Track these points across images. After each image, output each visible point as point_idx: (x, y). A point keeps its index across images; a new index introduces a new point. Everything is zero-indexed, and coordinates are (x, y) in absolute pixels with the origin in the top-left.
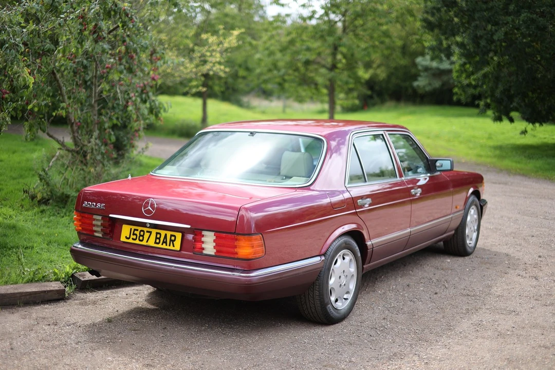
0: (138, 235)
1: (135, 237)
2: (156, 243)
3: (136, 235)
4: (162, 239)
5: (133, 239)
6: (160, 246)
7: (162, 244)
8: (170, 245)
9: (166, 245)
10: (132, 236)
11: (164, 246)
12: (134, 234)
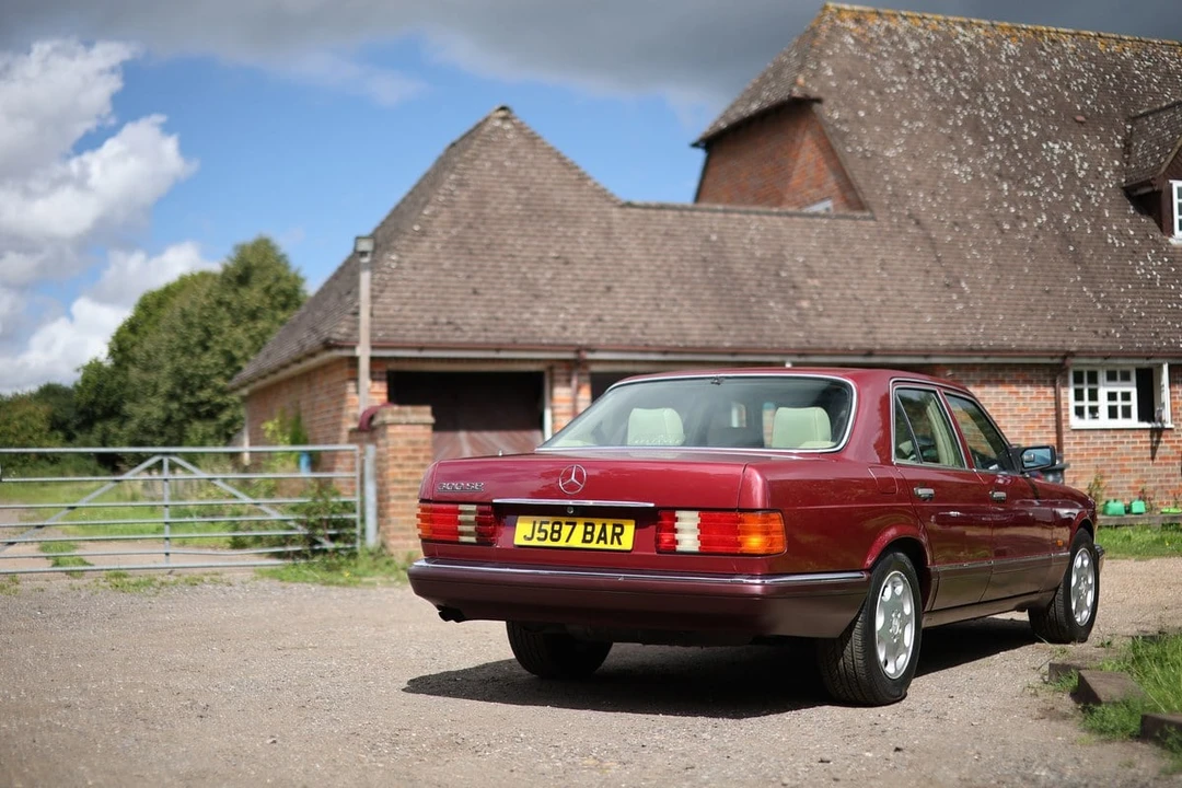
0: (550, 532)
1: (542, 535)
2: (584, 541)
3: (546, 532)
4: (596, 534)
5: (539, 539)
6: (593, 545)
7: (598, 542)
8: (612, 543)
9: (606, 543)
10: (537, 535)
11: (602, 545)
12: (540, 530)
